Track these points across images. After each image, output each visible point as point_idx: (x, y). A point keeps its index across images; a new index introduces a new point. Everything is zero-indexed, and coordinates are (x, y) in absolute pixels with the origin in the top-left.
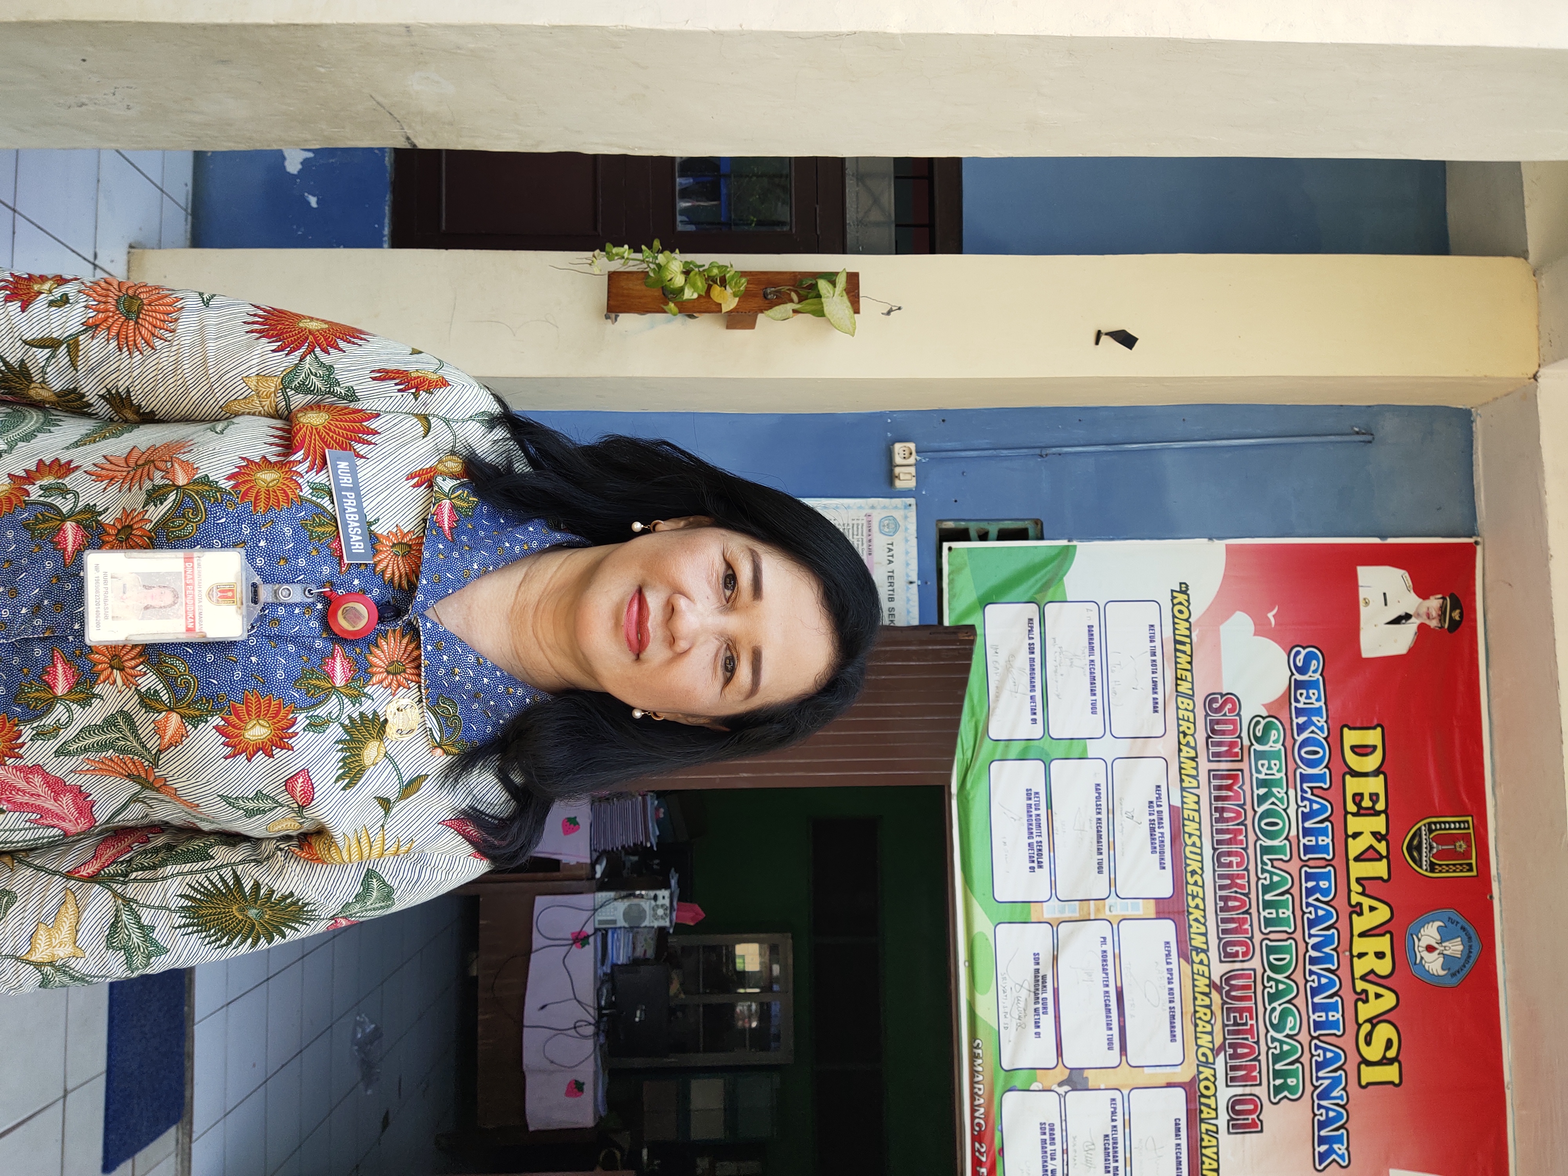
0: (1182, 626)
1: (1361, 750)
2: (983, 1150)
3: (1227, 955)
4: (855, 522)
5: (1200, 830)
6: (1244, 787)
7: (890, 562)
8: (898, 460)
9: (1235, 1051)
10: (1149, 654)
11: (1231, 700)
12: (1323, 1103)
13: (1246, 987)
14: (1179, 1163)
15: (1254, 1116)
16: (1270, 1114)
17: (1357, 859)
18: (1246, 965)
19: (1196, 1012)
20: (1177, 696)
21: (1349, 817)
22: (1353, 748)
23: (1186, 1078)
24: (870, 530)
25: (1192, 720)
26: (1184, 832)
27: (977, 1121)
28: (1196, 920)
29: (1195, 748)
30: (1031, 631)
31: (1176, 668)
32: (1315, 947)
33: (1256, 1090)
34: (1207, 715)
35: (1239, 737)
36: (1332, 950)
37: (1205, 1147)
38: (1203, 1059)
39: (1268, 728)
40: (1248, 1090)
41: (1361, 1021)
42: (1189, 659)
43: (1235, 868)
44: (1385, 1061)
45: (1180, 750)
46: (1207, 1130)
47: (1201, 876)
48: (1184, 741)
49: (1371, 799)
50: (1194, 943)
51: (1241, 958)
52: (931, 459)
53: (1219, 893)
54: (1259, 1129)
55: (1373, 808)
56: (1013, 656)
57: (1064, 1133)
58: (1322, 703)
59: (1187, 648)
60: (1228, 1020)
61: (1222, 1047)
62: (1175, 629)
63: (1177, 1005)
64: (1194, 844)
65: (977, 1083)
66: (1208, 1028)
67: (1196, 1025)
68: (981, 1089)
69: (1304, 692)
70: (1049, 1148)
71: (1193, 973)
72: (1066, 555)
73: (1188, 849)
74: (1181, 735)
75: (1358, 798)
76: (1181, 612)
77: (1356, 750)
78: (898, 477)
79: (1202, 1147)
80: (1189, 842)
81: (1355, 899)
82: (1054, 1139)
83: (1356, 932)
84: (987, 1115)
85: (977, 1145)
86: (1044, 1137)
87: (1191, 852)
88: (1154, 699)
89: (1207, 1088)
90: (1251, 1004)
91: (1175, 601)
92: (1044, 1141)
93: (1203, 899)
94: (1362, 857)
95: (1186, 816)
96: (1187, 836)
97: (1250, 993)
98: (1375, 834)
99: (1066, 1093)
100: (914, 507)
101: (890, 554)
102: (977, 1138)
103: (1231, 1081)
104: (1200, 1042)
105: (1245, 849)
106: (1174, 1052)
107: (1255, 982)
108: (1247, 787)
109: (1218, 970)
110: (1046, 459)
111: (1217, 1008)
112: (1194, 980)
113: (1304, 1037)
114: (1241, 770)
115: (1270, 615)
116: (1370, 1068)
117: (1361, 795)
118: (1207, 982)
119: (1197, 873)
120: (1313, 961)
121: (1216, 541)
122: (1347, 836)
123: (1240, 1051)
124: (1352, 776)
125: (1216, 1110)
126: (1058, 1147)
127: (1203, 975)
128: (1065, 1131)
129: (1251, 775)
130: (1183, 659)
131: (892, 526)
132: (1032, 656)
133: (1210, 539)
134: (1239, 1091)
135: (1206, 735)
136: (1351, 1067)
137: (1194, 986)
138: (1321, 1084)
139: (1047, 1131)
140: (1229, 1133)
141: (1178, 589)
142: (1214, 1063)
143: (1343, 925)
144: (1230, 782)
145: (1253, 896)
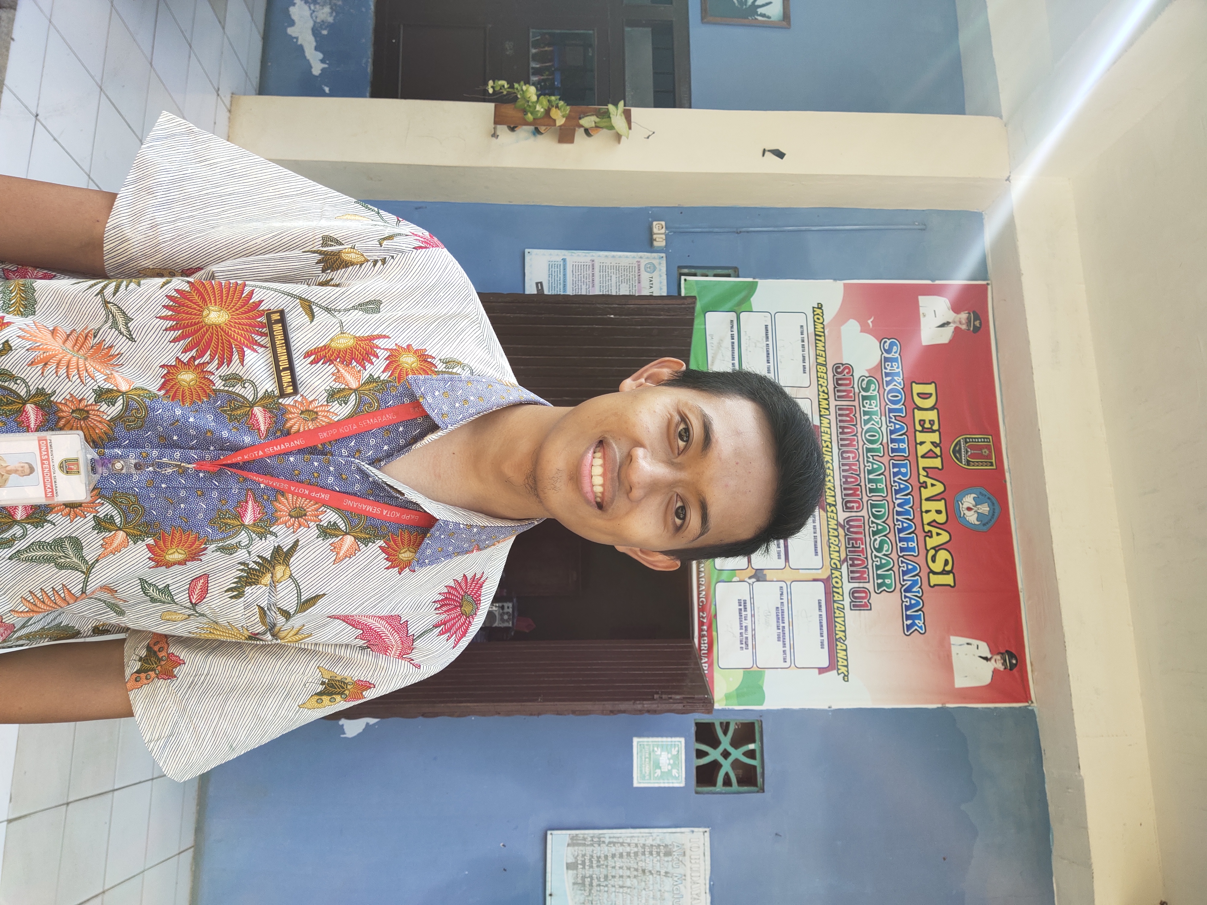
0: (819, 326)
1: (924, 396)
2: (704, 616)
3: (847, 508)
4: (631, 265)
5: (831, 438)
6: (856, 415)
7: (651, 287)
8: (655, 230)
9: (853, 562)
10: (800, 341)
11: (849, 368)
12: (908, 594)
13: (860, 526)
14: (821, 626)
15: (866, 600)
16: (875, 599)
17: (923, 457)
18: (858, 514)
19: (829, 539)
20: (817, 365)
21: (917, 433)
22: (919, 394)
23: (825, 576)
24: (639, 270)
25: (825, 378)
26: (822, 440)
27: (701, 599)
28: (829, 489)
29: (827, 394)
30: (732, 327)
31: (816, 349)
32: (899, 505)
33: (866, 585)
34: (834, 375)
35: (853, 387)
36: (910, 507)
37: (837, 617)
38: (834, 566)
39: (869, 383)
40: (861, 585)
41: (928, 548)
42: (823, 345)
43: (851, 460)
44: (944, 572)
45: (819, 395)
46: (838, 607)
47: (832, 464)
48: (821, 390)
49: (930, 423)
50: (828, 501)
51: (855, 510)
52: (675, 232)
53: (843, 474)
54: (869, 608)
55: (931, 428)
56: (722, 340)
57: (752, 605)
58: (900, 370)
59: (822, 339)
60: (849, 544)
61: (845, 560)
62: (815, 328)
63: (818, 534)
64: (827, 446)
65: (701, 577)
66: (837, 549)
67: (830, 547)
68: (703, 581)
69: (890, 364)
70: (743, 613)
71: (827, 517)
72: (752, 288)
73: (824, 449)
74: (820, 386)
75: (922, 422)
76: (818, 319)
77: (920, 395)
78: (655, 240)
79: (835, 617)
80: (825, 445)
81: (922, 479)
82: (746, 608)
83: (924, 497)
84: (707, 597)
85: (701, 614)
86: (740, 607)
87: (826, 451)
88: (804, 366)
89: (837, 582)
90: (862, 536)
91: (815, 313)
92: (740, 610)
93: (833, 477)
94: (926, 456)
95: (823, 431)
96: (823, 442)
97: (861, 530)
98: (933, 443)
99: (753, 583)
100: (665, 258)
101: (651, 283)
102: (701, 609)
103: (851, 579)
104: (832, 556)
105: (857, 450)
106: (817, 562)
107: (864, 523)
108: (858, 415)
109: (842, 516)
110: (740, 235)
111: (842, 538)
112: (828, 521)
113: (894, 556)
114: (854, 406)
115: (869, 322)
116: (936, 576)
117: (924, 421)
118: (836, 522)
119: (829, 462)
120: (899, 514)
121: (838, 282)
122: (916, 444)
123: (856, 562)
124: (918, 410)
125: (842, 595)
126: (749, 612)
127: (833, 519)
128: (752, 604)
129: (860, 408)
130: (820, 344)
131: (652, 268)
132: (733, 341)
133: (835, 280)
134: (856, 585)
135: (833, 386)
136: (924, 574)
137: (828, 524)
138: (906, 584)
139: (742, 604)
140: (851, 609)
141: (816, 306)
142: (841, 569)
143: (915, 493)
144: (848, 412)
145: (862, 475)
